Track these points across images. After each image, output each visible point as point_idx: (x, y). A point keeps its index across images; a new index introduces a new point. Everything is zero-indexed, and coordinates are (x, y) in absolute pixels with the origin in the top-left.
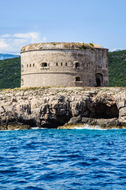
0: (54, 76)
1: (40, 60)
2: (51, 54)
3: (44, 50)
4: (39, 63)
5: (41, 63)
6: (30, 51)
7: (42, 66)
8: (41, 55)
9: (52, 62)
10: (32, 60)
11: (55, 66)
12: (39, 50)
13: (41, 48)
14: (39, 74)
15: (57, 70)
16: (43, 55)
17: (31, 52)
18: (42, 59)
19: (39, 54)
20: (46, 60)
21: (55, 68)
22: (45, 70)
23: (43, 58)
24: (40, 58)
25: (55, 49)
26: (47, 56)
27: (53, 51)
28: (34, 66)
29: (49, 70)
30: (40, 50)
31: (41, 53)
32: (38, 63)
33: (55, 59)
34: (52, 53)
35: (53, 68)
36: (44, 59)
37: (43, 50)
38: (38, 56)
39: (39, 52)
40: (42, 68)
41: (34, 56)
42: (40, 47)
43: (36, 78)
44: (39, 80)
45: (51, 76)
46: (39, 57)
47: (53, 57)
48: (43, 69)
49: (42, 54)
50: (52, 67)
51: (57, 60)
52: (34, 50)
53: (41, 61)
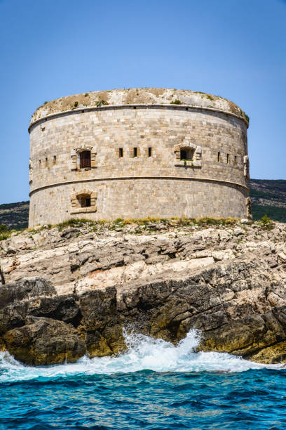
0: (213, 191)
1: (173, 137)
2: (204, 123)
3: (187, 109)
4: (172, 146)
5: (176, 147)
6: (135, 107)
7: (181, 159)
8: (178, 124)
9: (208, 149)
10: (142, 137)
11: (214, 163)
12: (169, 108)
13: (178, 102)
14: (172, 182)
15: (218, 175)
16: (184, 125)
17: (140, 112)
18: (178, 134)
19: (171, 120)
20: (193, 140)
21: (214, 166)
22: (188, 169)
23: (185, 132)
24: (174, 133)
25: (214, 111)
26: (194, 127)
27: (211, 117)
28: (150, 155)
29: (200, 170)
30: (175, 108)
31: (177, 118)
32: (167, 146)
33: (214, 139)
34: (209, 121)
35: (211, 166)
36: (188, 137)
37: (182, 108)
38: (167, 126)
39: (169, 115)
40: (182, 162)
41: (150, 124)
42: (174, 99)
43: (161, 192)
44: (172, 199)
45: (206, 190)
46: (169, 129)
47: (209, 135)
48: (185, 166)
49: (182, 121)
50: (208, 163)
51: (220, 145)
52: (152, 107)
53: (175, 141)
